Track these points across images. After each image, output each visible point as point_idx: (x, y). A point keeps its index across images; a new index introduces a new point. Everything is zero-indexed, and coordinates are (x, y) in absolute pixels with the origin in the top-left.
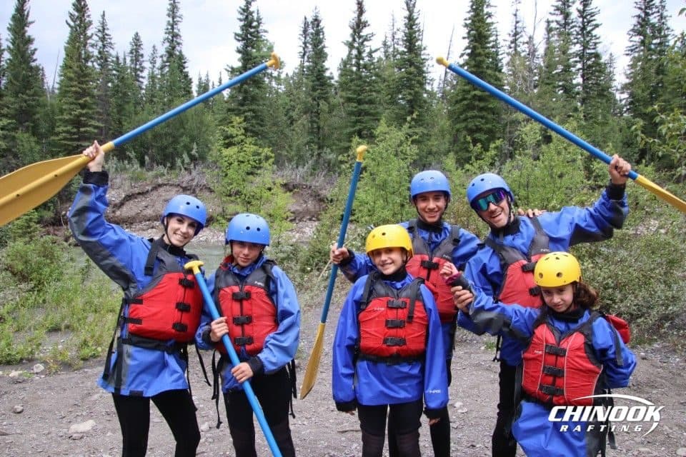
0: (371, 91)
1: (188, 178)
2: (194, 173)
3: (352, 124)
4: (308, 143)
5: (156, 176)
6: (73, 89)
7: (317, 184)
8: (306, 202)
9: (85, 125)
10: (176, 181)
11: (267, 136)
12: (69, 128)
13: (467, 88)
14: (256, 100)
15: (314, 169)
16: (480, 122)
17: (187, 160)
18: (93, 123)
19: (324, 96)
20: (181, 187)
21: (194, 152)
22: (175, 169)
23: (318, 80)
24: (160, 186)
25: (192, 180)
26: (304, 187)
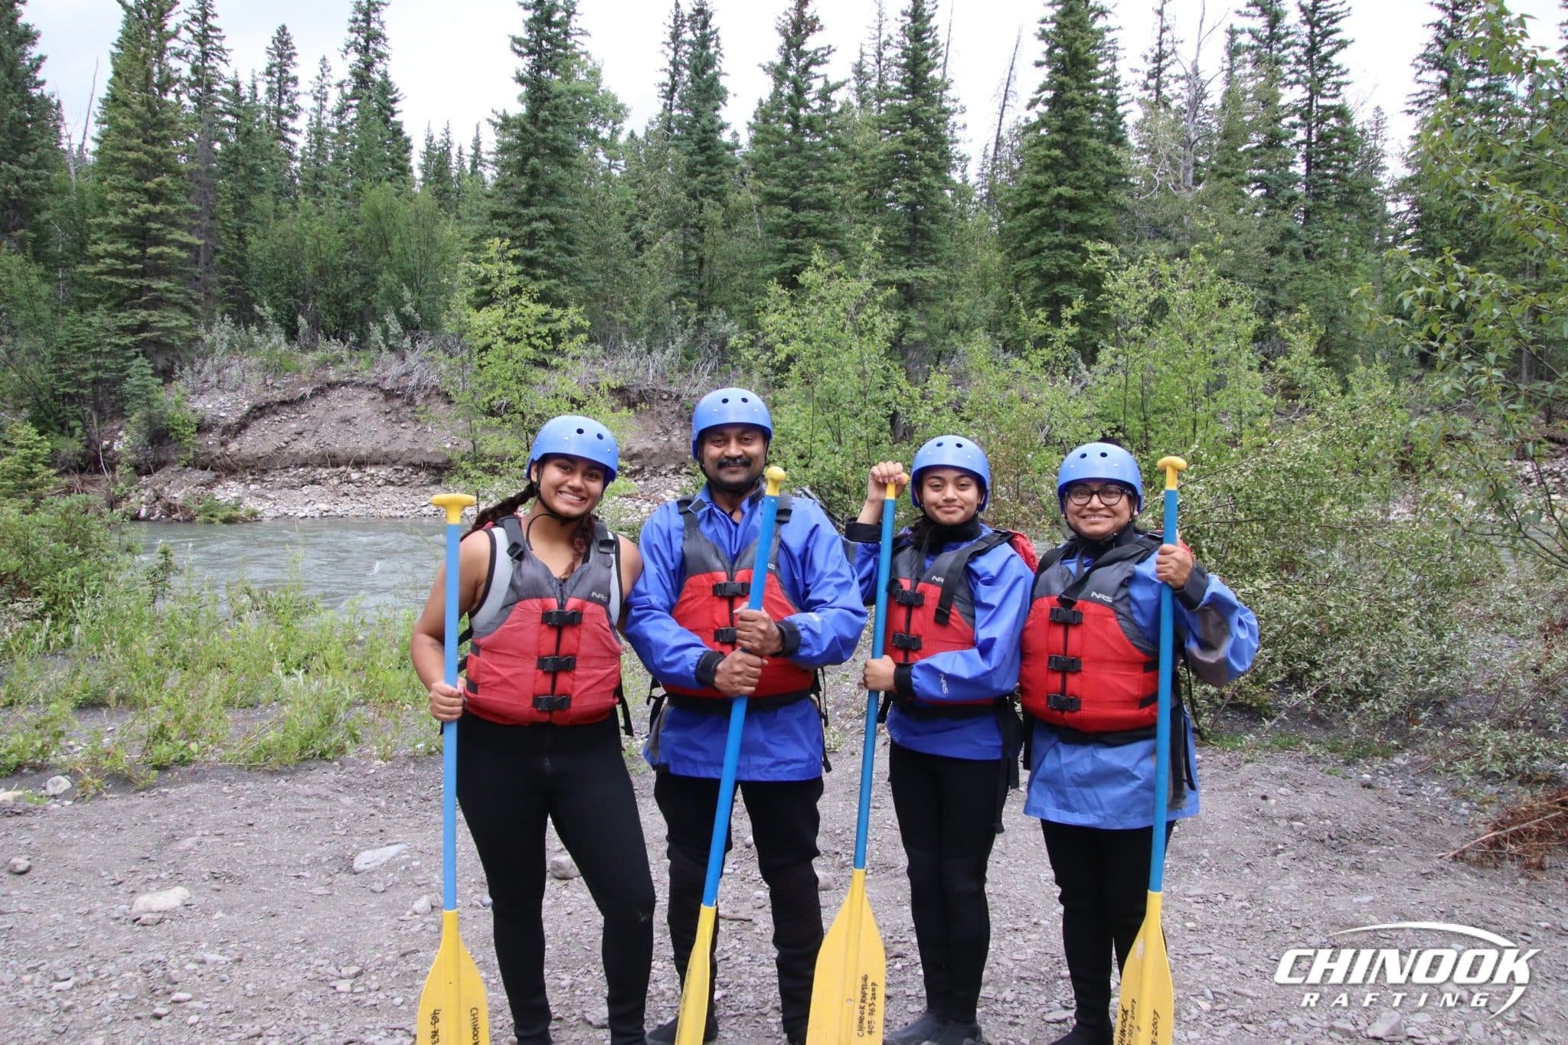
0: (822, 180)
1: (396, 369)
2: (412, 359)
3: (775, 256)
4: (674, 296)
5: (324, 364)
6: (132, 155)
7: (695, 391)
8: (667, 432)
9: (158, 241)
10: (369, 376)
11: (583, 278)
12: (122, 245)
13: (1041, 179)
14: (559, 195)
15: (688, 357)
16: (1067, 258)
17: (395, 328)
18: (178, 235)
19: (715, 189)
20: (382, 390)
21: (408, 309)
22: (367, 348)
23: (702, 150)
24: (332, 386)
25: (406, 374)
26: (665, 396)
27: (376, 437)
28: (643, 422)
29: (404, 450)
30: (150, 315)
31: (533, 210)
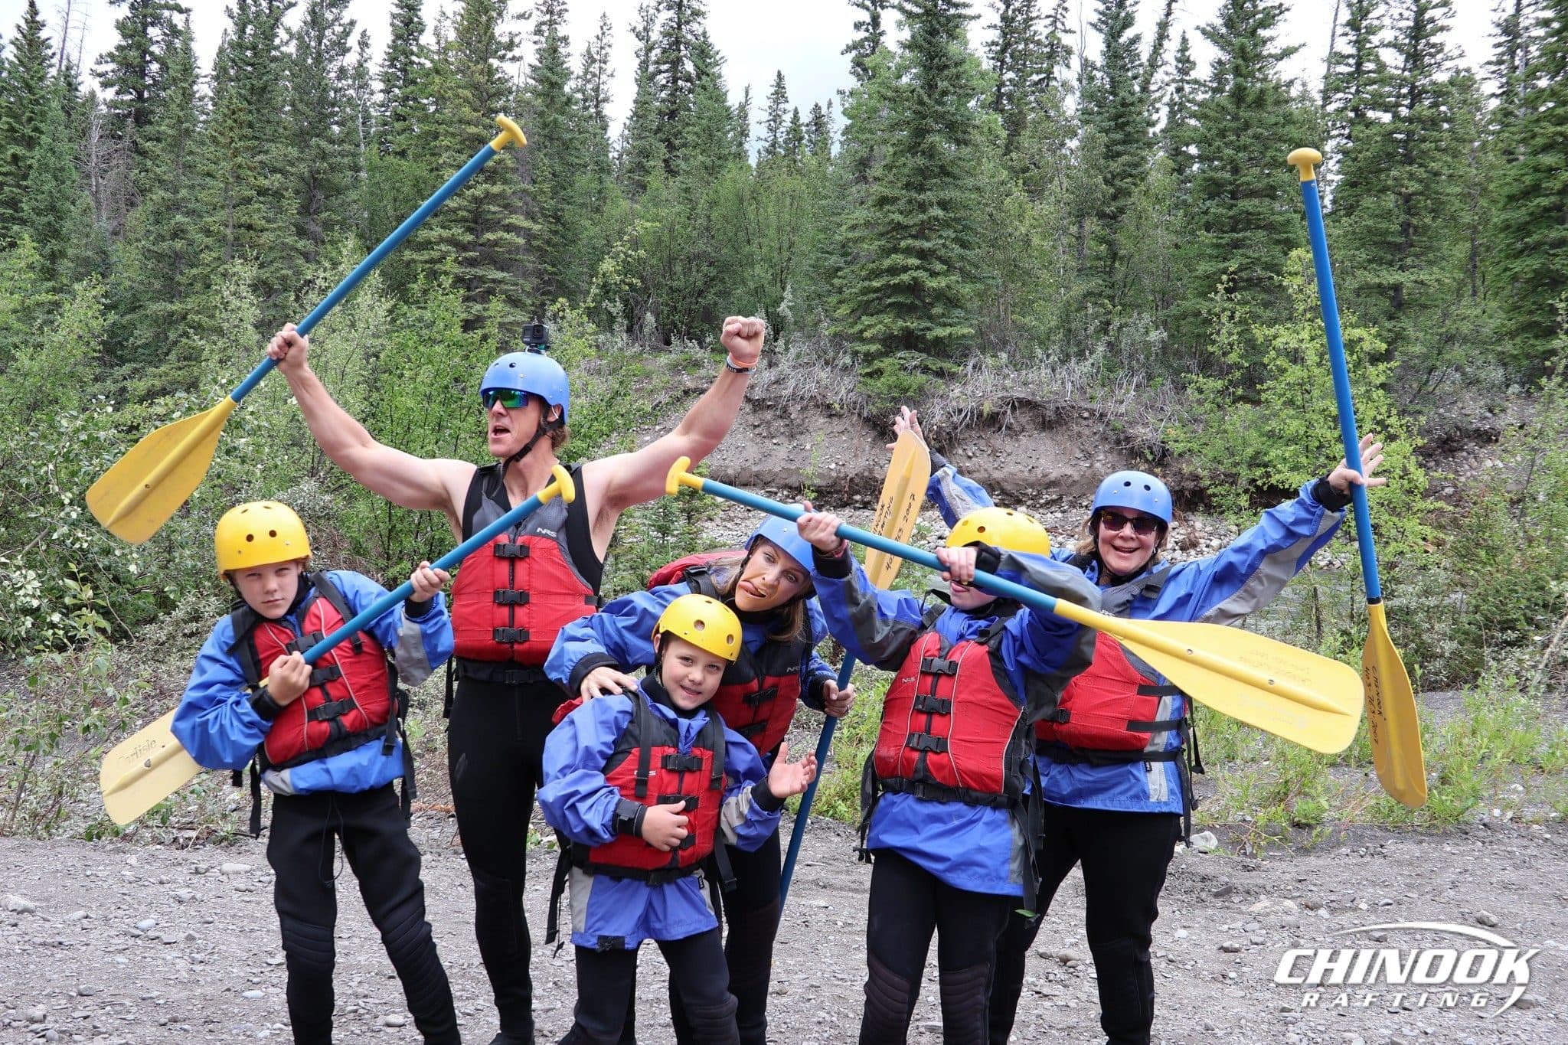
1: (769, 376)
2: (785, 365)
3: (1215, 252)
5: (675, 368)
6: (472, 130)
7: (1122, 409)
8: (1088, 456)
9: (495, 226)
13: (1544, 160)
14: (955, 175)
15: (1110, 369)
18: (515, 219)
21: (783, 308)
23: (1121, 127)
24: (688, 393)
25: (777, 382)
26: (1086, 415)
27: (745, 454)
28: (1059, 444)
29: (778, 469)
30: (485, 309)
31: (928, 196)
